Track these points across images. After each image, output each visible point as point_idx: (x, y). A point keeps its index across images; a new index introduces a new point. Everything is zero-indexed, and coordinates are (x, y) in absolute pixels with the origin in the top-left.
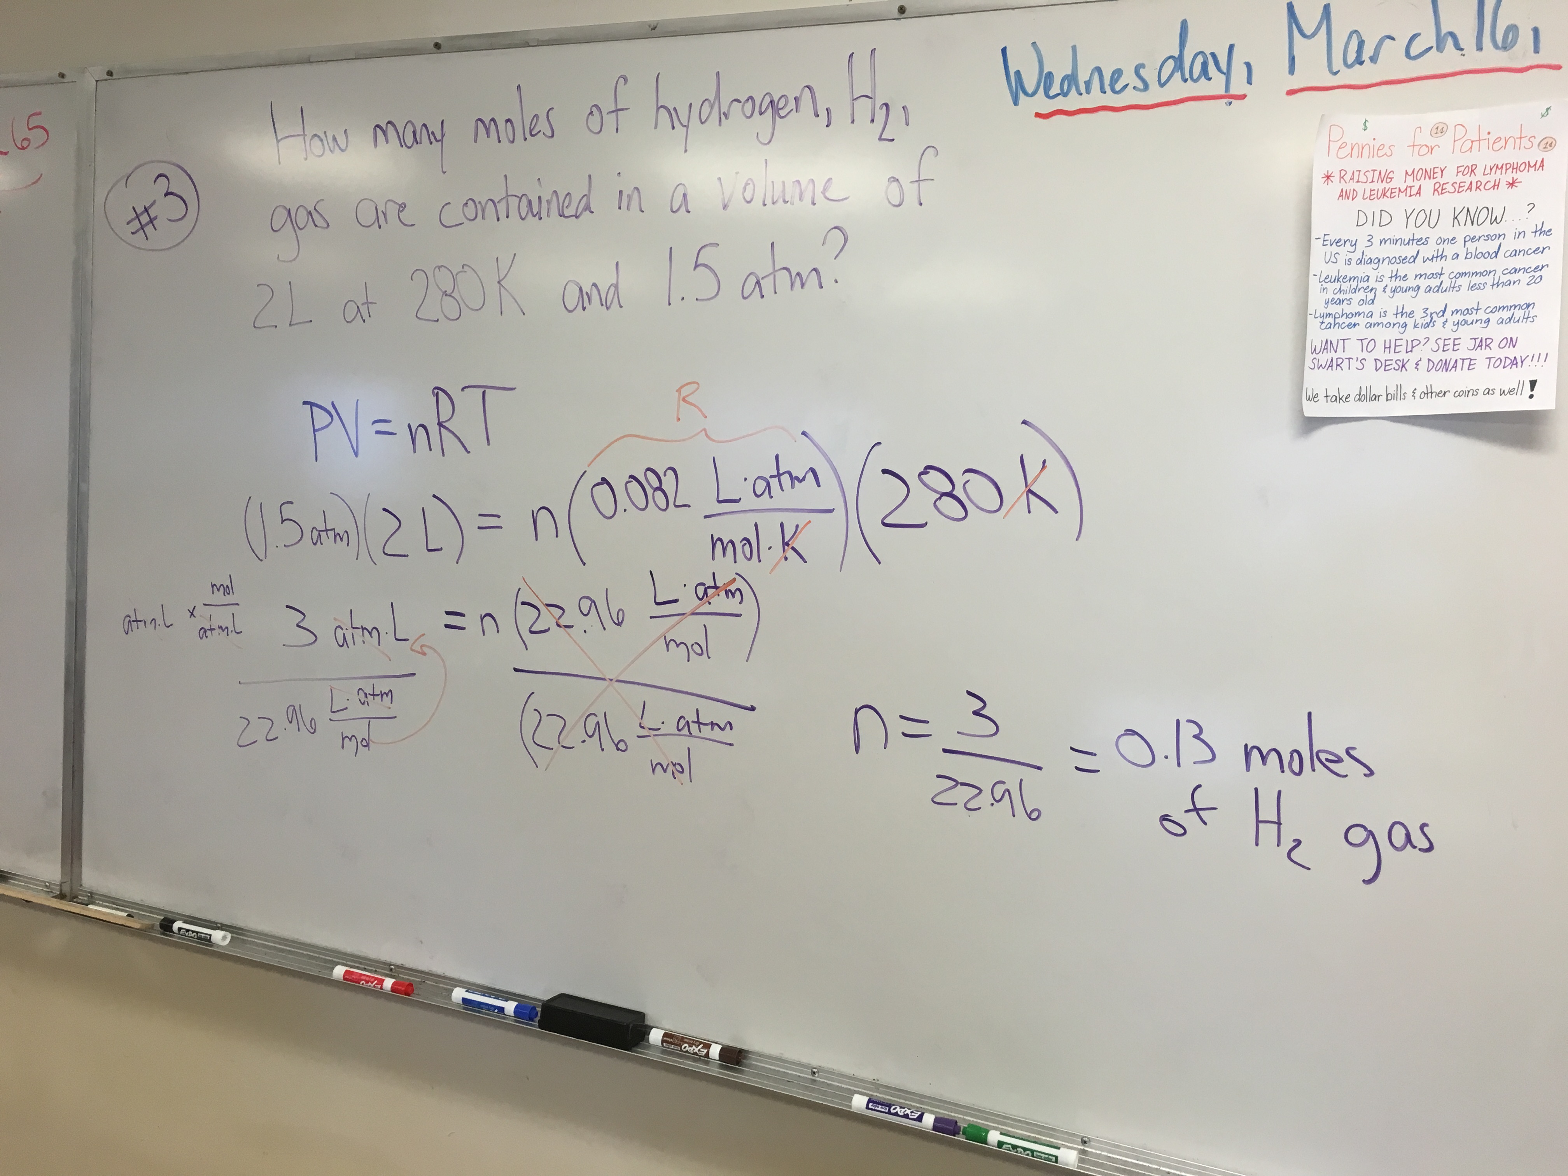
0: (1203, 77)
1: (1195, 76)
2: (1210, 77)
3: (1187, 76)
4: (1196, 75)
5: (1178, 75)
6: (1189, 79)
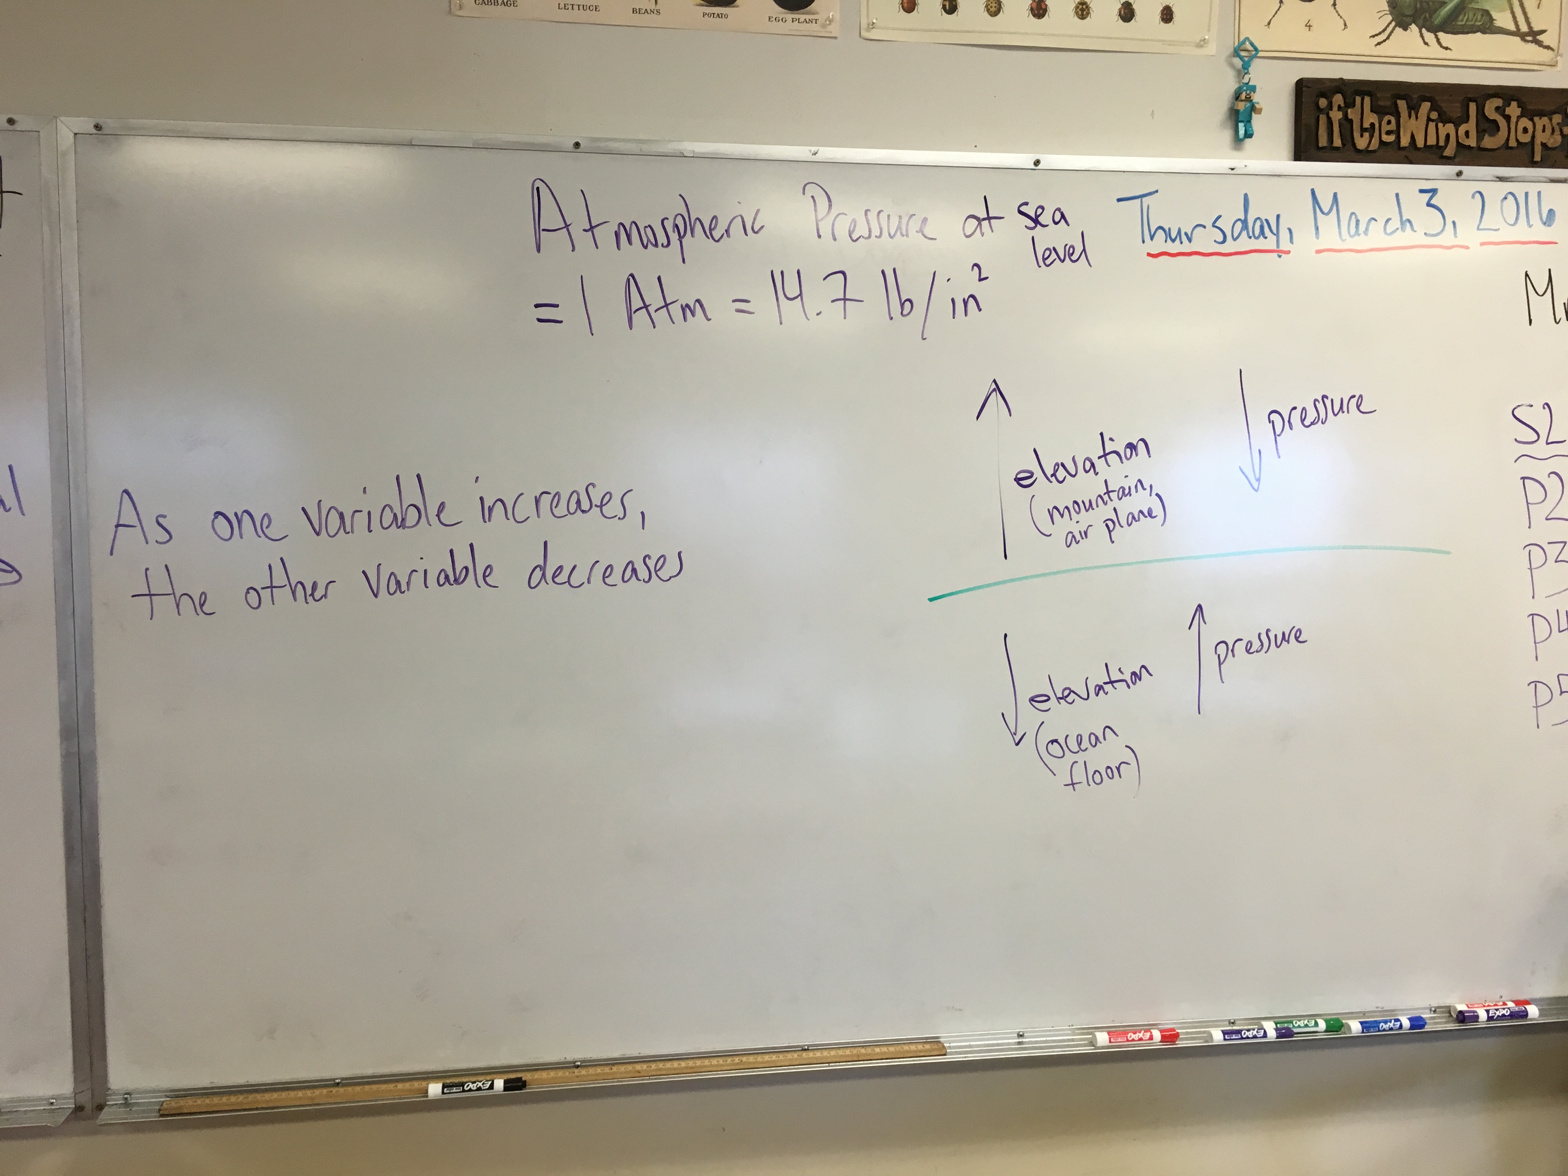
0: (1262, 236)
1: (1256, 235)
2: (1266, 236)
3: (1251, 234)
4: (1257, 233)
5: (1244, 233)
6: (1253, 237)
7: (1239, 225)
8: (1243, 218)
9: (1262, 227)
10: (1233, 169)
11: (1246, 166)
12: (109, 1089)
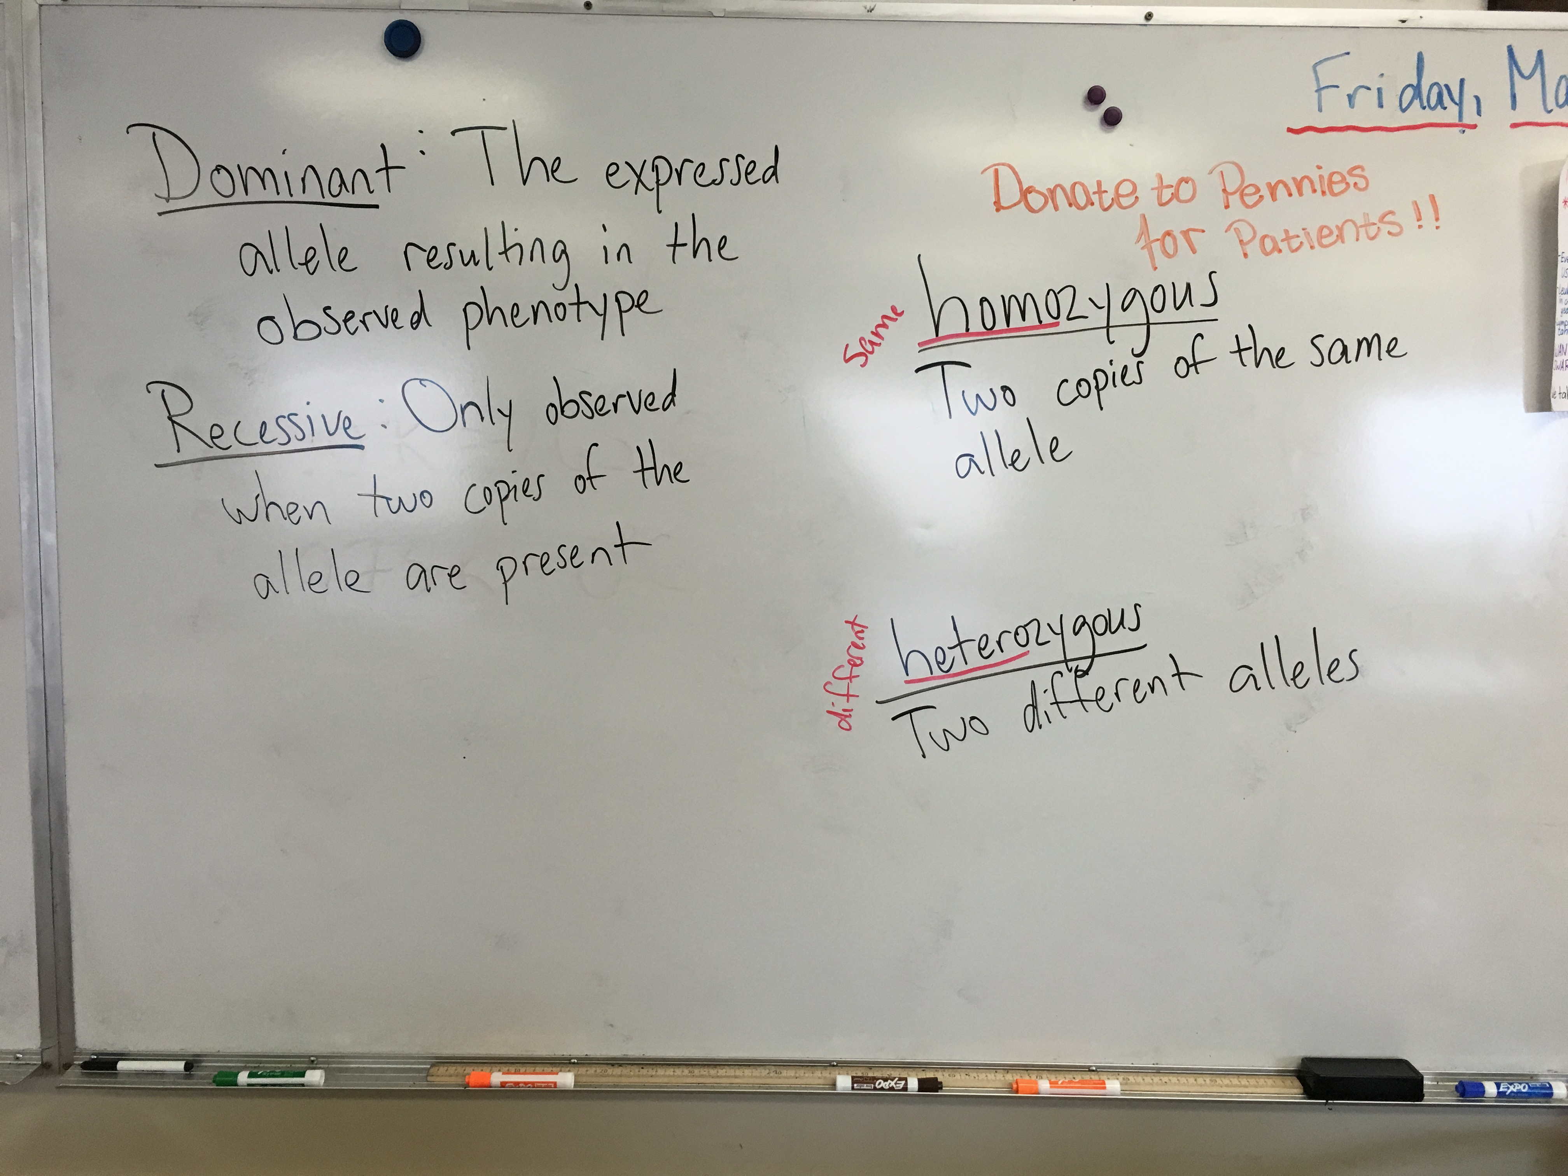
0: (1439, 106)
1: (1432, 105)
2: (1446, 106)
4: (1433, 103)
5: (1417, 102)
6: (1427, 108)
7: (1409, 93)
8: (1415, 83)
9: (1440, 95)
10: (1403, 21)
11: (1421, 17)
12: (77, 1047)
